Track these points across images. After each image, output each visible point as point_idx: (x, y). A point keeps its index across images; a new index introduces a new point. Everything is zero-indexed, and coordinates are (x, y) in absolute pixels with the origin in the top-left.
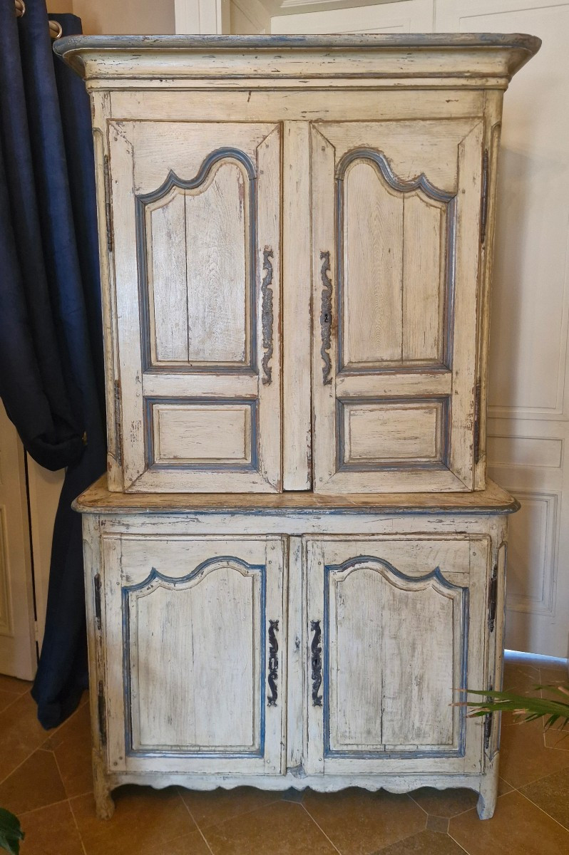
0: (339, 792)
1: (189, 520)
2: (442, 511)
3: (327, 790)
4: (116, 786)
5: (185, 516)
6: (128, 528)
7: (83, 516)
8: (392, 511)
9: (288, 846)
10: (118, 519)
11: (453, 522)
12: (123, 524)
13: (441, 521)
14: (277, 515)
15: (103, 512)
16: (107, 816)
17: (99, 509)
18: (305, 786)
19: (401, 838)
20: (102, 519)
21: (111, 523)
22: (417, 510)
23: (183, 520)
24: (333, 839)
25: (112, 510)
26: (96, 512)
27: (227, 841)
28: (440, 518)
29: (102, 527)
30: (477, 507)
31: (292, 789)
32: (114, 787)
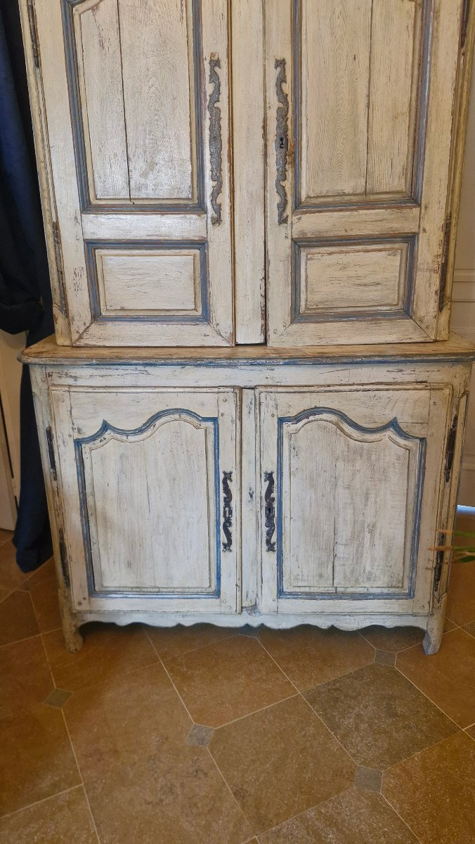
0: (292, 629)
1: (138, 372)
2: (403, 359)
3: (281, 627)
4: (83, 623)
5: (134, 367)
6: (76, 380)
7: (30, 366)
8: (350, 360)
9: (243, 677)
10: (65, 371)
11: (414, 370)
12: (71, 376)
13: (402, 371)
14: (229, 366)
15: (48, 363)
16: (76, 650)
17: (44, 359)
18: (260, 623)
19: (351, 670)
20: (49, 370)
21: (59, 375)
22: (377, 359)
23: (132, 372)
24: (286, 670)
25: (57, 361)
26: (40, 363)
27: (187, 671)
28: (400, 367)
29: (49, 379)
30: (440, 354)
31: (247, 626)
32: (80, 624)
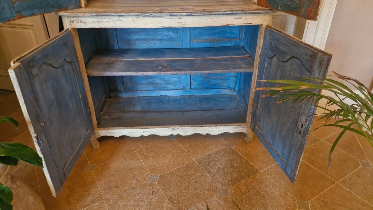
0: (191, 135)
1: (116, 20)
2: (242, 12)
3: (186, 135)
4: (99, 137)
5: (113, 17)
6: (85, 24)
7: (62, 17)
8: (217, 13)
9: (171, 155)
10: (80, 19)
11: (247, 18)
12: (83, 22)
13: (241, 18)
14: (160, 16)
15: (71, 15)
16: (97, 148)
17: (69, 13)
18: (177, 134)
19: (215, 150)
20: (72, 19)
21: (77, 22)
22: (230, 12)
23: (113, 20)
24: (188, 152)
25: (75, 14)
26: (67, 15)
27: (147, 154)
28: (241, 16)
29: (72, 24)
30: (259, 10)
31: (172, 135)
32: (98, 137)
